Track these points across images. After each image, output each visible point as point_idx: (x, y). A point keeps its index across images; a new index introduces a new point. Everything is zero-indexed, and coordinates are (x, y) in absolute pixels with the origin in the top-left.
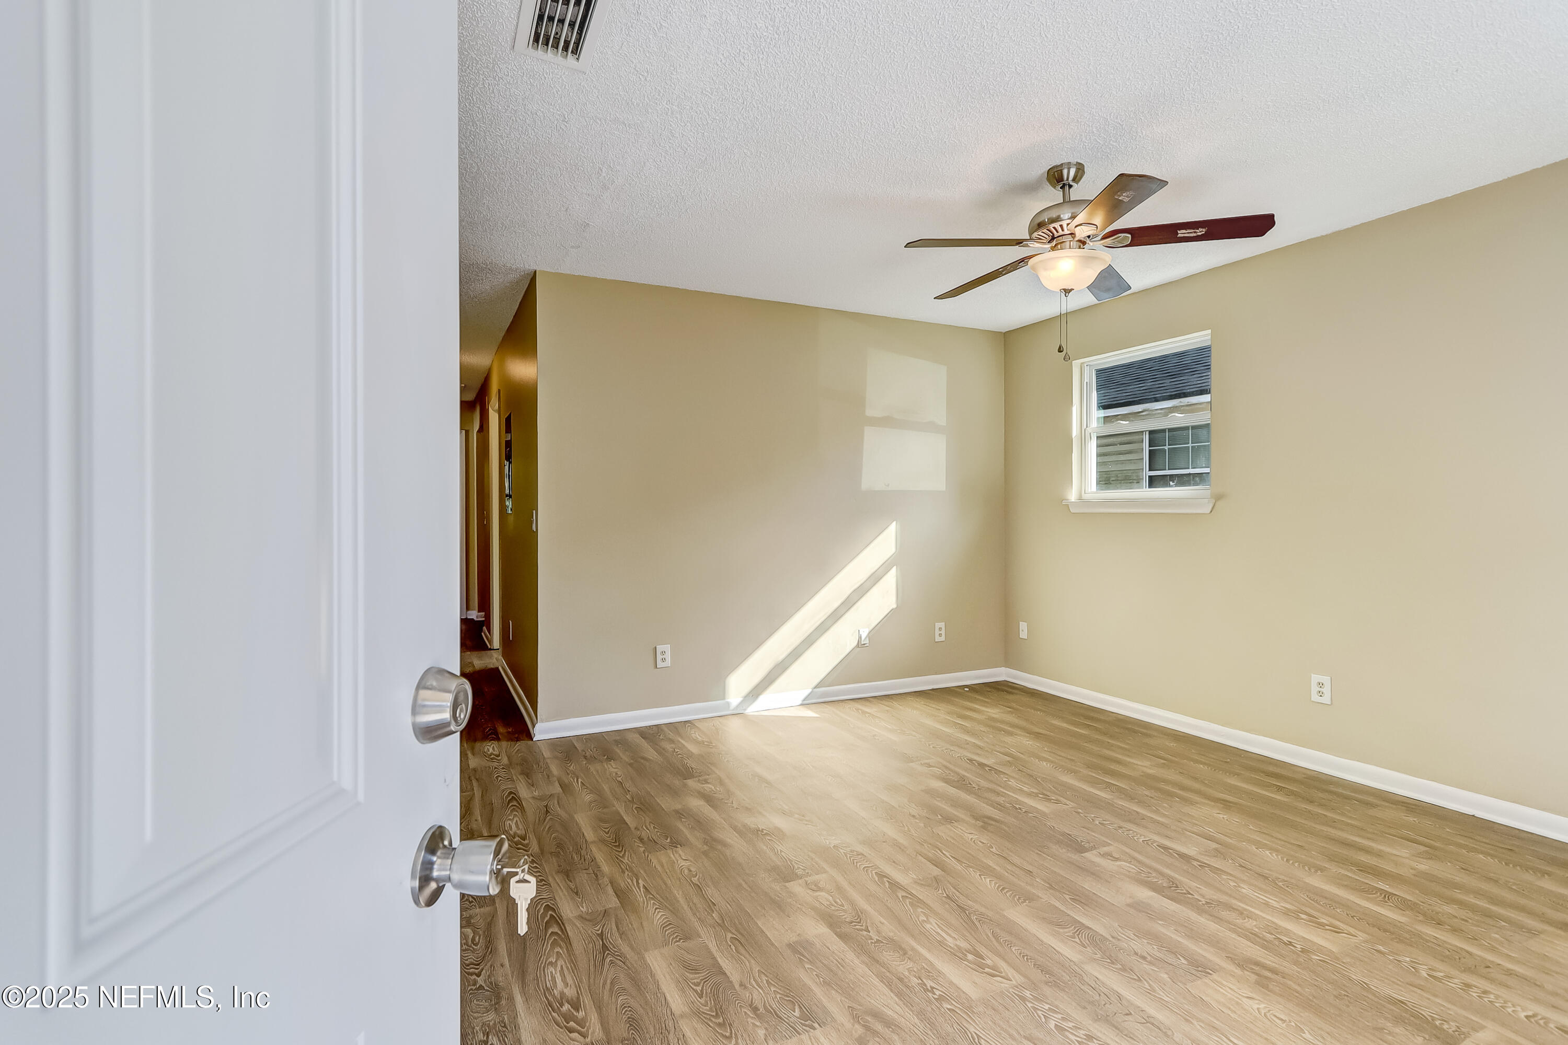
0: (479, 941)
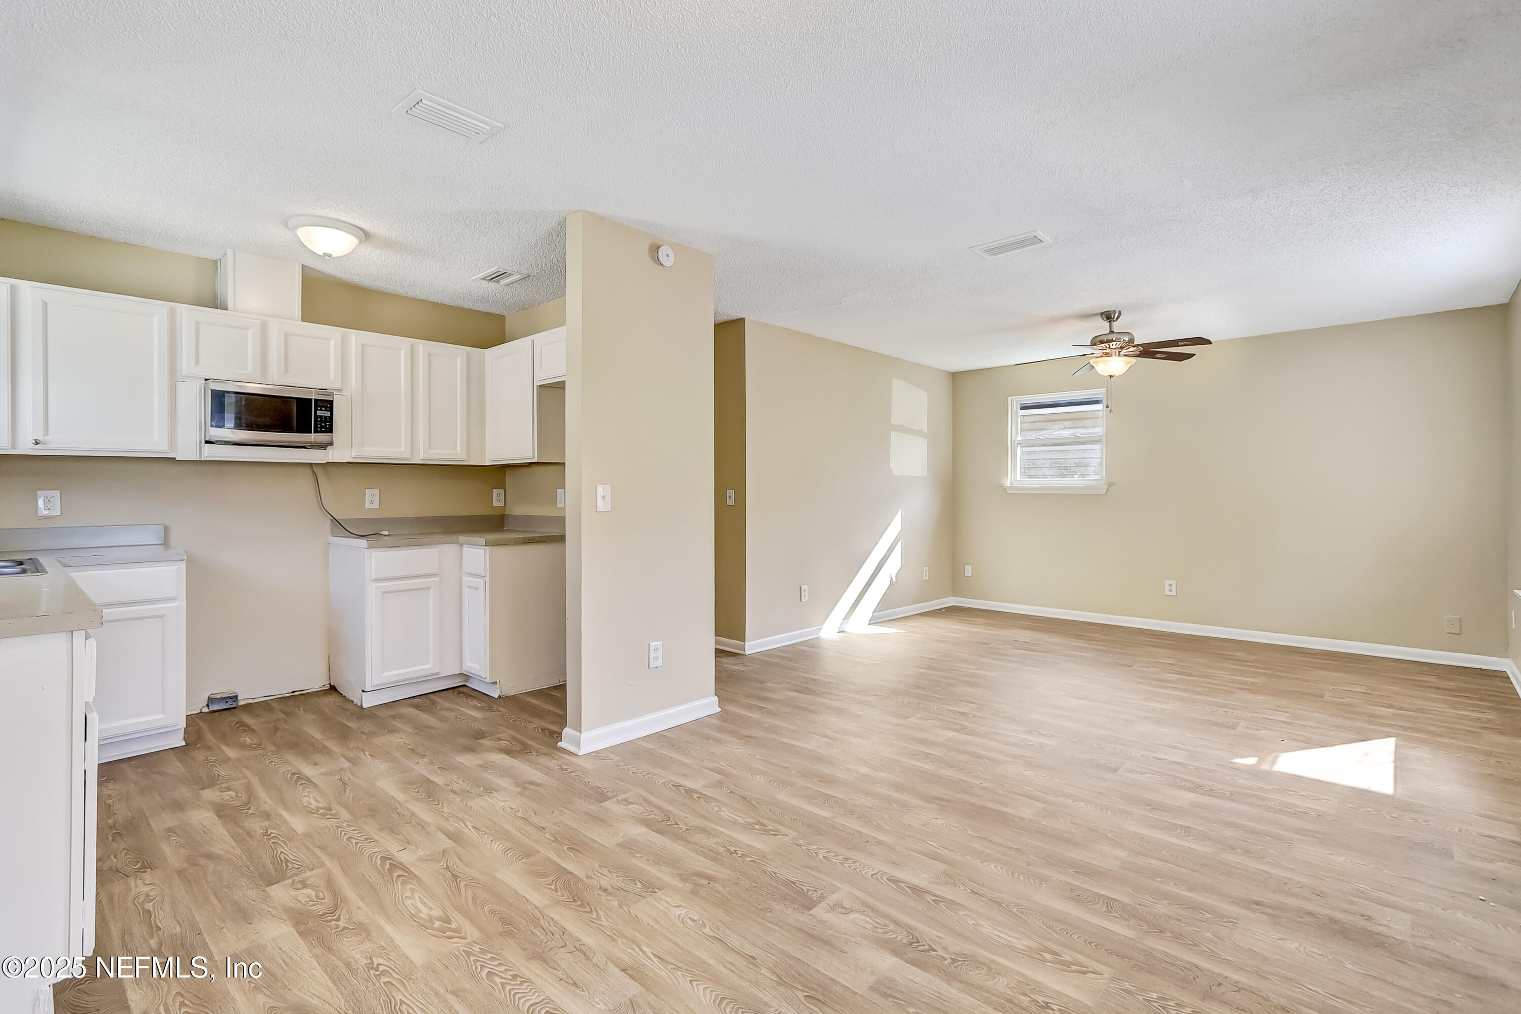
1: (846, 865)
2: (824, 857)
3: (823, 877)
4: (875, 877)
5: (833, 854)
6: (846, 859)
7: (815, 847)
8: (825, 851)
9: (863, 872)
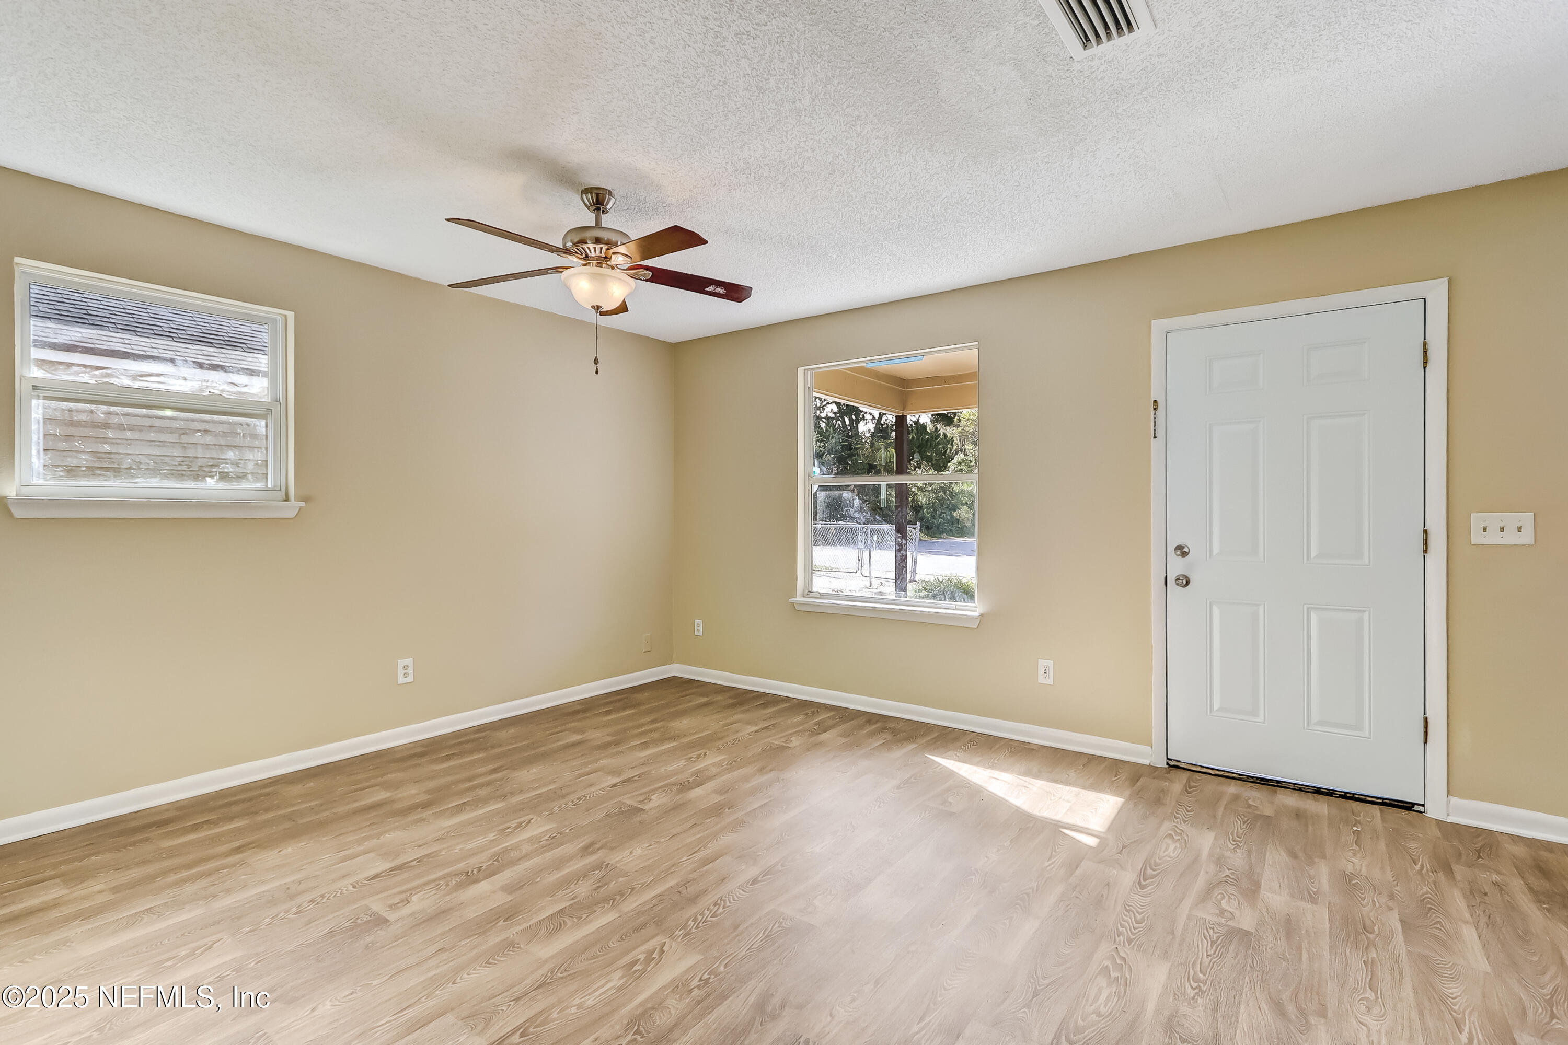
0: (1218, 895)
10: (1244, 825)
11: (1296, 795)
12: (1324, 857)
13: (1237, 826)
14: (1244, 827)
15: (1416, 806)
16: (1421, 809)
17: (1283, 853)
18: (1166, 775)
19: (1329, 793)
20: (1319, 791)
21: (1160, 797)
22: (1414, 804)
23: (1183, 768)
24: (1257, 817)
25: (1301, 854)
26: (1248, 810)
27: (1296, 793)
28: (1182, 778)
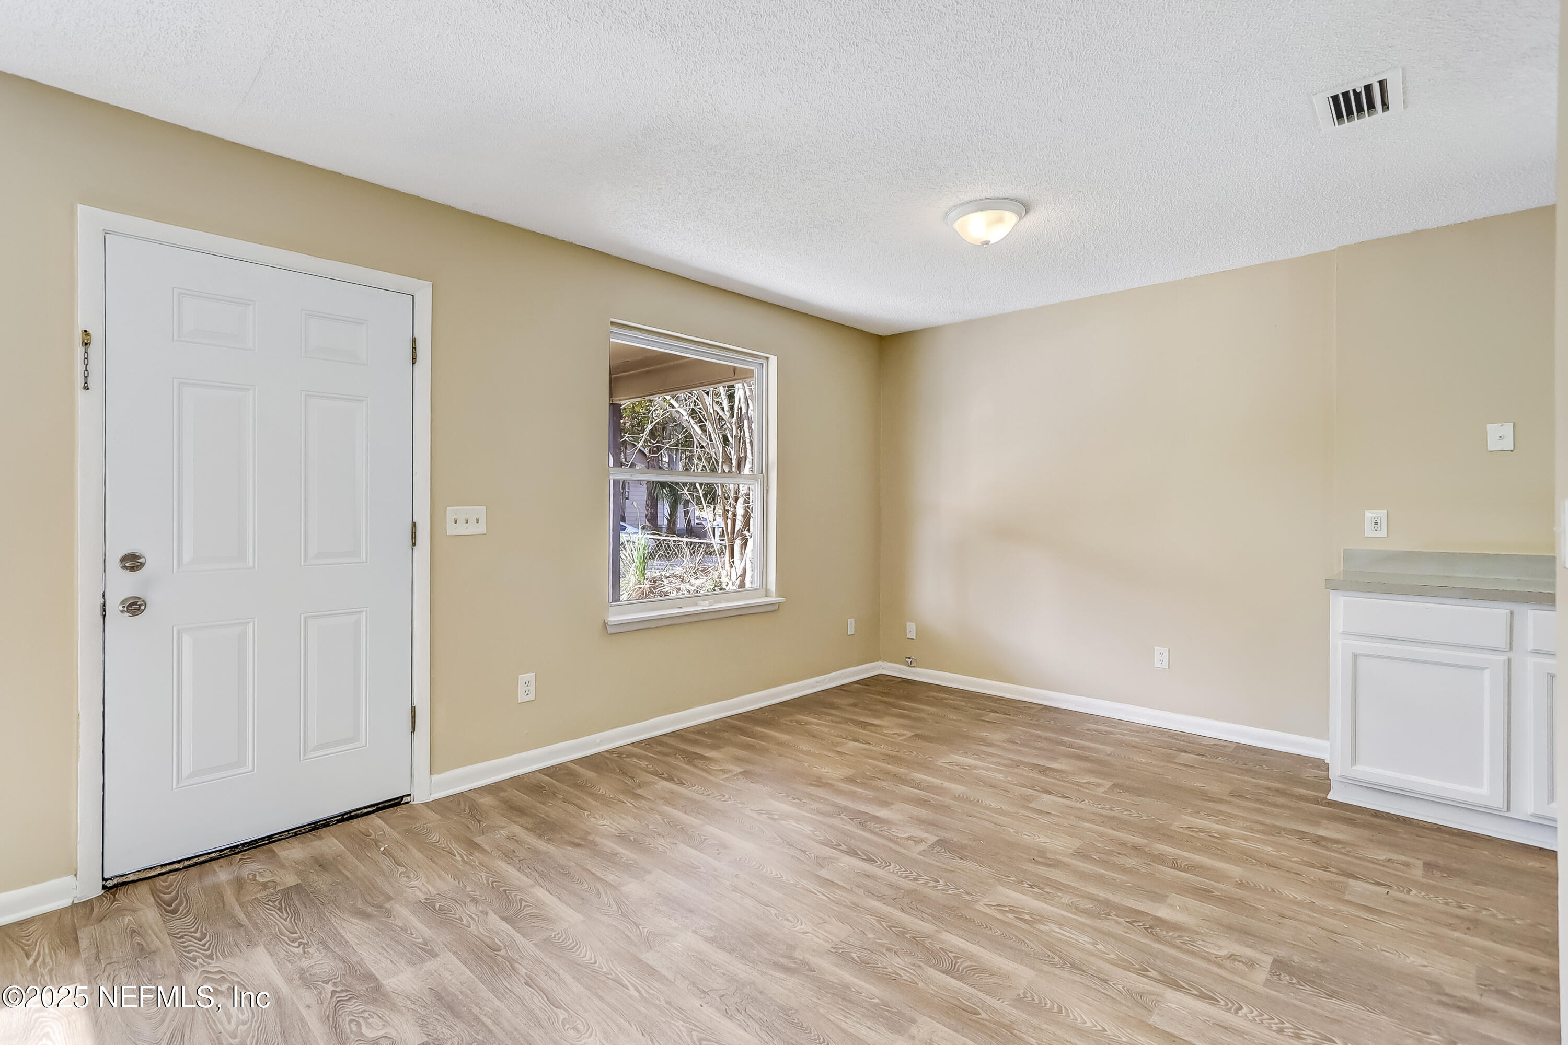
1: (915, 874)
2: (939, 882)
3: (934, 862)
4: (888, 864)
5: (930, 884)
6: (916, 880)
7: (950, 892)
8: (939, 888)
9: (898, 868)
10: (283, 913)
11: (296, 843)
12: (389, 898)
13: (279, 921)
14: (285, 915)
15: (404, 798)
16: (409, 799)
17: (355, 920)
18: (115, 905)
19: (325, 823)
20: (316, 826)
21: (138, 944)
22: (402, 797)
23: (133, 882)
24: (287, 893)
25: (370, 910)
26: (268, 892)
27: (295, 842)
28: (142, 897)
